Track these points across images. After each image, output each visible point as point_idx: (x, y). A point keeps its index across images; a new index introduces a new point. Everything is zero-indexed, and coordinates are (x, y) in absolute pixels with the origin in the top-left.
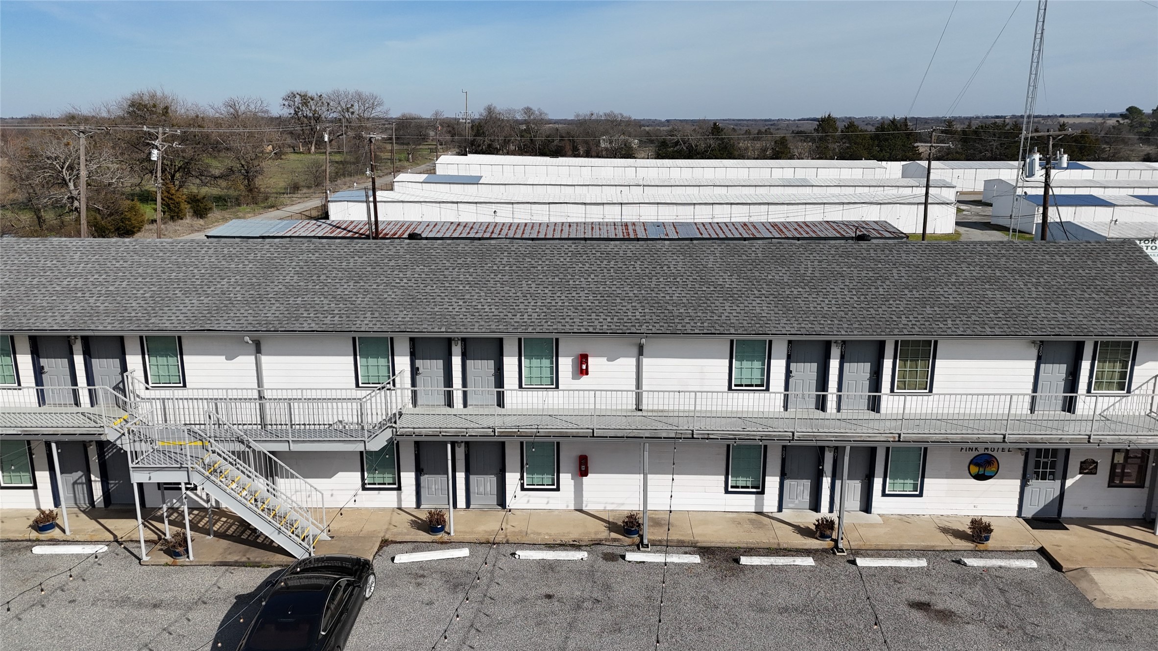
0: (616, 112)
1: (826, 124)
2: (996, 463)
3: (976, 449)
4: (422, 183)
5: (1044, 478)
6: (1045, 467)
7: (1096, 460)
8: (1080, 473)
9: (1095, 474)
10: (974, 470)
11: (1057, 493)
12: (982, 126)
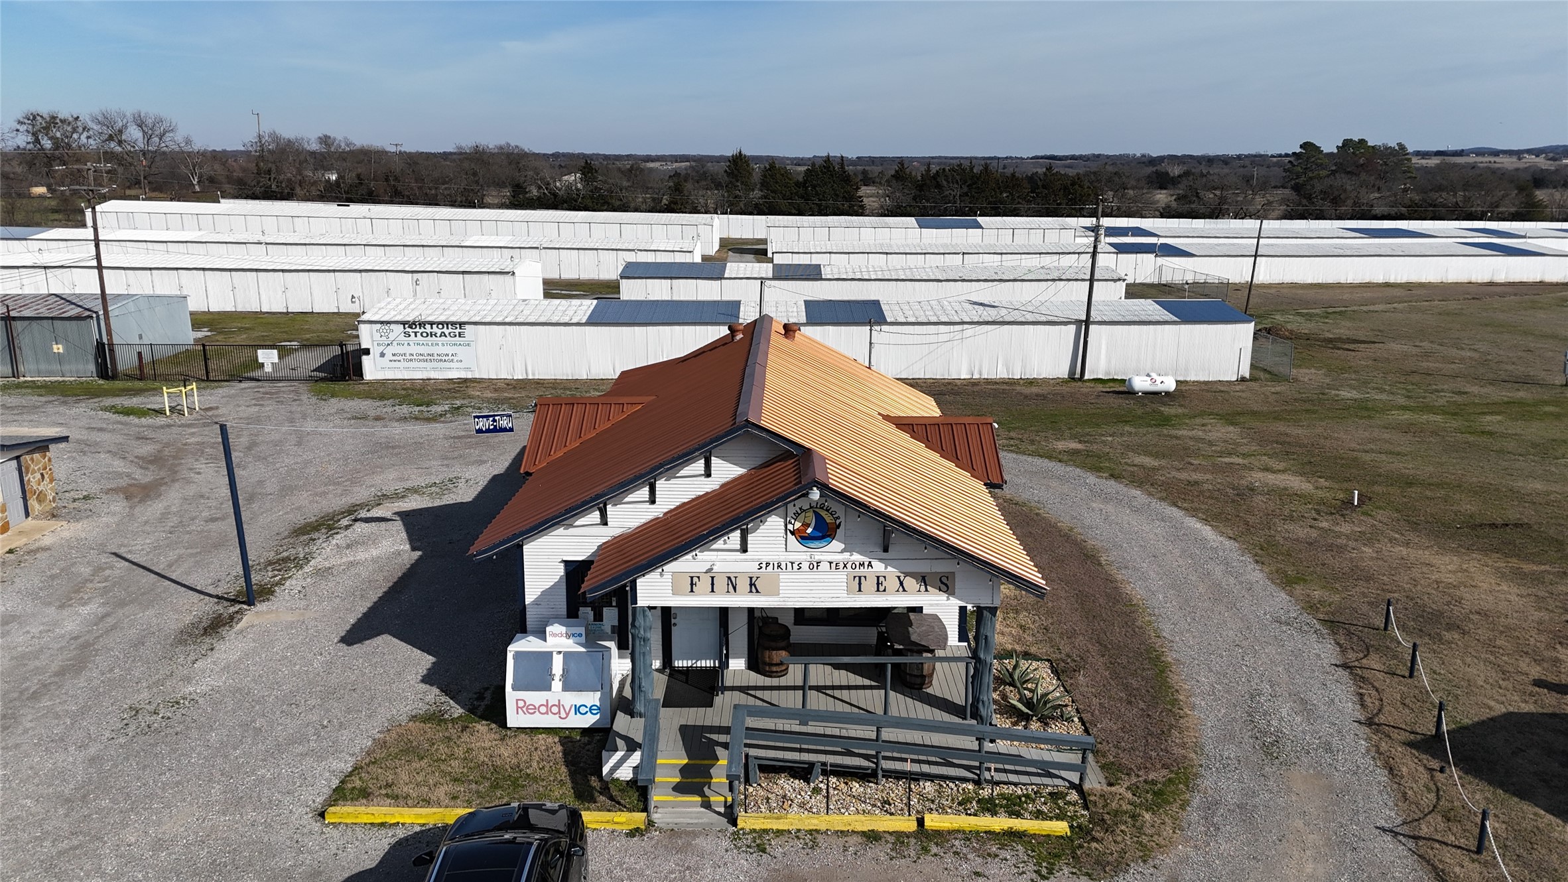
1: (738, 163)
12: (944, 169)
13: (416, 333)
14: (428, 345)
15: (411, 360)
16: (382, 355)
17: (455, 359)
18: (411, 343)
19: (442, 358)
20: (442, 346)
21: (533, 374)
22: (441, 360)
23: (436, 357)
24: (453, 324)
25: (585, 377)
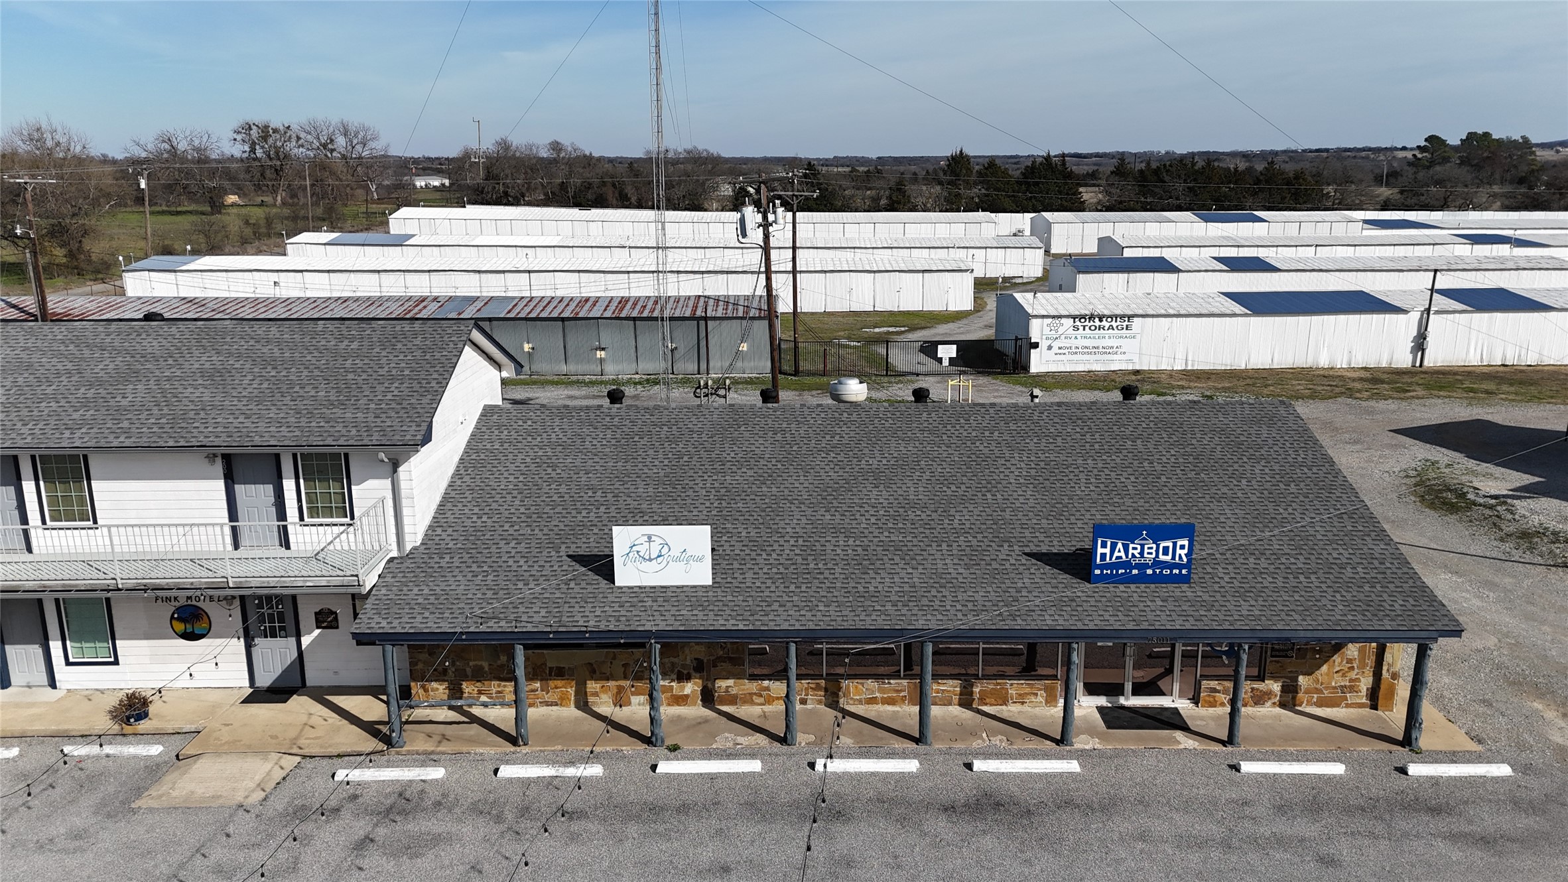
0: (700, 148)
1: (959, 162)
2: (205, 617)
3: (175, 598)
4: (325, 244)
5: (274, 635)
6: (272, 621)
7: (334, 610)
8: (318, 627)
9: (337, 627)
10: (180, 627)
11: (295, 655)
12: (1165, 165)
13: (1084, 327)
14: (1094, 338)
15: (1076, 353)
16: (1050, 348)
17: (1120, 350)
18: (1078, 337)
19: (1108, 350)
20: (1108, 338)
21: (1193, 365)
22: (1105, 353)
23: (1101, 350)
24: (1122, 317)
25: (1243, 367)
